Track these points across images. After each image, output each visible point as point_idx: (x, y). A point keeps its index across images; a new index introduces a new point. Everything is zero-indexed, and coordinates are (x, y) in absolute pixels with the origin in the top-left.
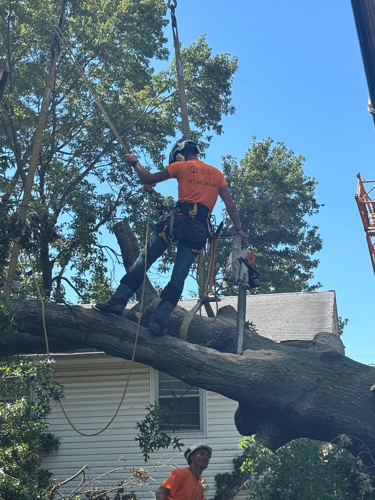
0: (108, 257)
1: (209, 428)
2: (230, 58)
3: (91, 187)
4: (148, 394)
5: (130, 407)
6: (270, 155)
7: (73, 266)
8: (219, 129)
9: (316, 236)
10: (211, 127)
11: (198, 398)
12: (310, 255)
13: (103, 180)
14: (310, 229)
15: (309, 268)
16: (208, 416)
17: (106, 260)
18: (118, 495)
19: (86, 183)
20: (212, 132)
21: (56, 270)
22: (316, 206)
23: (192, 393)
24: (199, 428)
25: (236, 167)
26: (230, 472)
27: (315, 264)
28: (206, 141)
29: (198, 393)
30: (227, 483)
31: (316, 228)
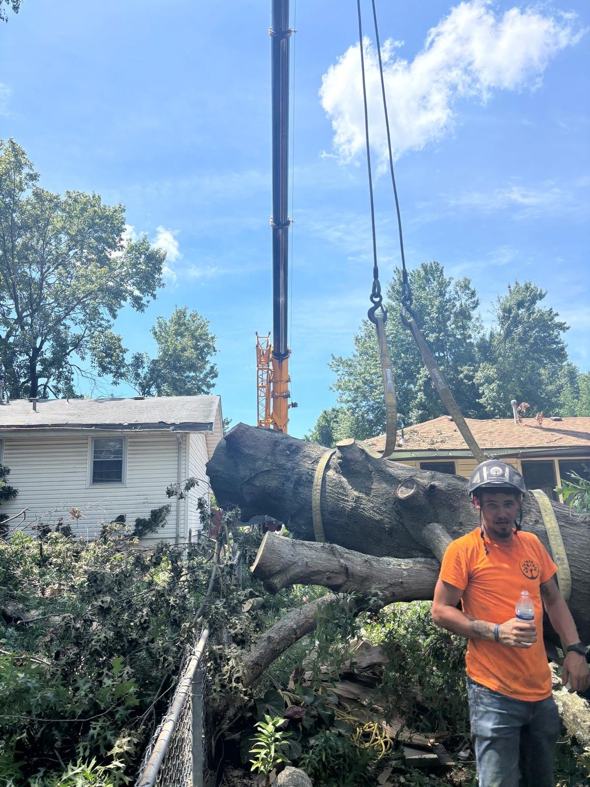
0: (74, 371)
1: (128, 481)
2: (162, 252)
3: (67, 328)
4: (85, 458)
5: (72, 466)
6: (187, 318)
7: (54, 380)
8: (154, 296)
9: (215, 369)
10: (150, 294)
11: (121, 461)
12: (210, 380)
13: (76, 324)
14: (212, 365)
15: (210, 388)
16: (128, 473)
17: (73, 373)
18: (58, 527)
19: (64, 325)
20: (150, 298)
21: (41, 381)
22: (215, 351)
23: (118, 457)
24: (121, 481)
25: (166, 324)
26: (147, 518)
27: (213, 385)
28: (146, 303)
29: (121, 457)
30: (143, 525)
31: (215, 364)
